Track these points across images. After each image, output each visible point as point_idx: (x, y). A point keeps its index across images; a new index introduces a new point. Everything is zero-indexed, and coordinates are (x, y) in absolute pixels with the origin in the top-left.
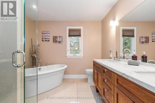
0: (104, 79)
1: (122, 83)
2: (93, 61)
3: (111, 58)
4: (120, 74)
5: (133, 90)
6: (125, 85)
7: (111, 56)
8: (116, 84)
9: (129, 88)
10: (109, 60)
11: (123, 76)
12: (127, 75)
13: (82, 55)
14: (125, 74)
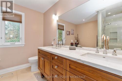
0: (53, 66)
1: (75, 68)
2: (38, 49)
3: (52, 45)
4: (75, 60)
5: (88, 72)
6: (79, 69)
7: (53, 43)
8: (68, 69)
9: (83, 71)
10: (52, 47)
11: (77, 61)
12: (83, 60)
13: (24, 43)
14: (80, 60)
